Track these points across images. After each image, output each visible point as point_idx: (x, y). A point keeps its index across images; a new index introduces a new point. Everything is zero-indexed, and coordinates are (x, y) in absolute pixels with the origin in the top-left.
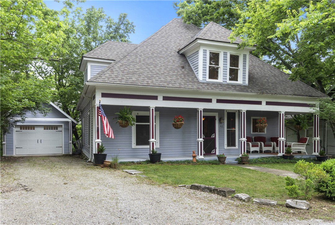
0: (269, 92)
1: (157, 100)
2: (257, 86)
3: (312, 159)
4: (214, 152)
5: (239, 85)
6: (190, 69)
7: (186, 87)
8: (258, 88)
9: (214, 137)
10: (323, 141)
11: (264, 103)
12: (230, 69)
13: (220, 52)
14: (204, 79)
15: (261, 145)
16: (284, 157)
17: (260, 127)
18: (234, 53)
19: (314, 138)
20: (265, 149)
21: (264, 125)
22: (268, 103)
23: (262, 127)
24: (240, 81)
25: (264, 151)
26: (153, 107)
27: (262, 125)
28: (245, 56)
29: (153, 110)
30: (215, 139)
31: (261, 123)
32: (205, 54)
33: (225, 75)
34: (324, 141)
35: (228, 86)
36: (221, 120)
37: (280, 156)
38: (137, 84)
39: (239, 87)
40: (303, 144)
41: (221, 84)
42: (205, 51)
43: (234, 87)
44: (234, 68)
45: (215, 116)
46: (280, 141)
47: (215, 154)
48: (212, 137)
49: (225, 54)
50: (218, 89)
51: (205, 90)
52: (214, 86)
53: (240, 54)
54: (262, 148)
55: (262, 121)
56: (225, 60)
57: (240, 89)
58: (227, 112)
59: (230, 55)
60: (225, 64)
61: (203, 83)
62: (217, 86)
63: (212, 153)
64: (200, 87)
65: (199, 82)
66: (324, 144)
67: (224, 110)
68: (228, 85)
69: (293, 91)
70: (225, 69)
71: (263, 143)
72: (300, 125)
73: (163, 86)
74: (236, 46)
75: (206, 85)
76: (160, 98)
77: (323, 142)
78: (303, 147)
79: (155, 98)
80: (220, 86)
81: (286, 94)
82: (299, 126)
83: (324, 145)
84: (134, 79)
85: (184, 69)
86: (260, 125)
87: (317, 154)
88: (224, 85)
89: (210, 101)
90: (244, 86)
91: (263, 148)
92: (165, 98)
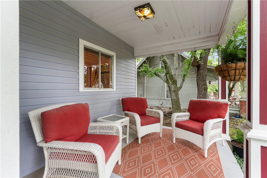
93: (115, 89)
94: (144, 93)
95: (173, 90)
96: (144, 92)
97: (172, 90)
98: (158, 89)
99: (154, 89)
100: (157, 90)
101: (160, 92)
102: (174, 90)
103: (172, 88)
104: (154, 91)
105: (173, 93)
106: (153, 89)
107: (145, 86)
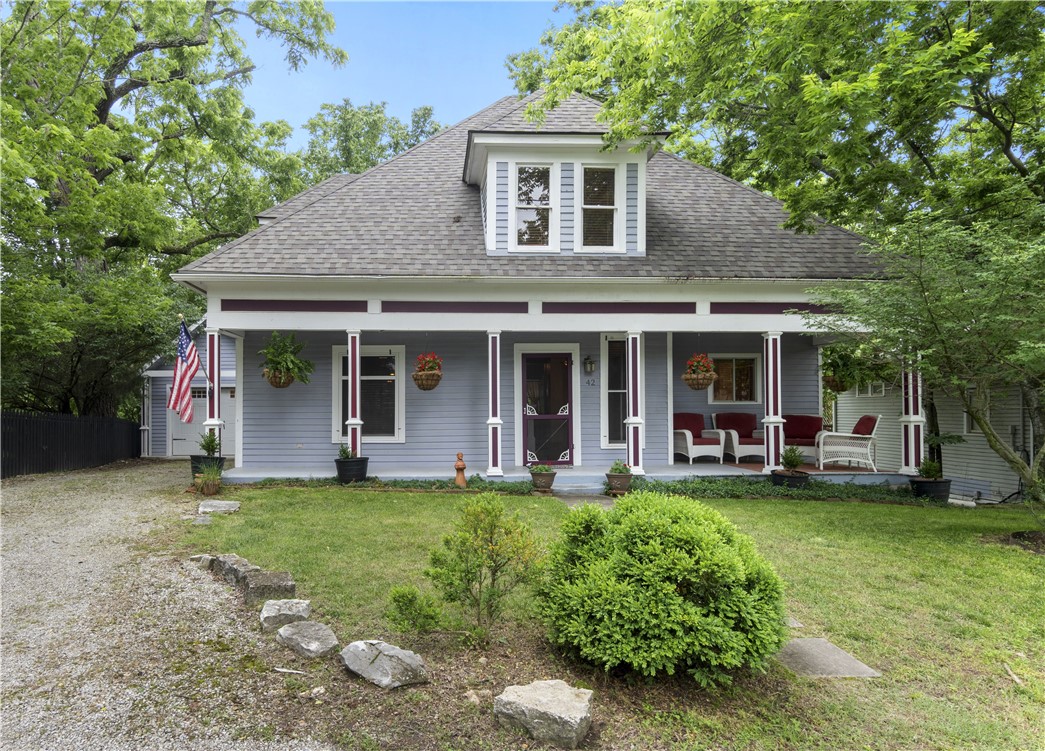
0: (713, 273)
1: (366, 311)
2: (677, 258)
3: (895, 488)
4: (567, 458)
5: (617, 258)
6: (476, 224)
7: (439, 272)
8: (677, 263)
9: (566, 413)
10: (1021, 428)
11: (703, 308)
12: (585, 210)
13: (552, 164)
14: (501, 245)
15: (729, 438)
16: (775, 478)
18: (598, 163)
19: (904, 418)
20: (741, 450)
21: (700, 377)
22: (717, 308)
24: (619, 246)
25: (740, 458)
26: (355, 333)
27: (694, 376)
28: (632, 169)
29: (354, 338)
30: (569, 418)
32: (502, 174)
33: (567, 230)
34: (1024, 430)
35: (576, 262)
36: (589, 362)
37: (766, 476)
38: (302, 271)
39: (612, 263)
41: (552, 259)
42: (502, 168)
43: (595, 263)
44: (599, 207)
45: (571, 354)
46: (767, 427)
47: (571, 462)
48: (559, 413)
49: (567, 169)
50: (538, 273)
51: (498, 277)
52: (528, 266)
53: (617, 165)
54: (733, 447)
56: (567, 185)
57: (612, 268)
58: (609, 339)
59: (585, 169)
60: (567, 199)
61: (498, 258)
62: (538, 263)
63: (560, 460)
64: (483, 269)
65: (484, 257)
66: (1024, 438)
67: (598, 334)
68: (578, 258)
69: (810, 265)
70: (567, 214)
71: (735, 434)
73: (371, 272)
74: (598, 141)
75: (506, 262)
76: (374, 306)
77: (1021, 432)
78: (861, 446)
79: (361, 306)
80: (549, 262)
81: (778, 274)
83: (1024, 442)
84: (301, 259)
85: (458, 224)
87: (912, 470)
88: (563, 259)
89: (522, 308)
90: (633, 259)
91: (735, 450)
92: (388, 307)
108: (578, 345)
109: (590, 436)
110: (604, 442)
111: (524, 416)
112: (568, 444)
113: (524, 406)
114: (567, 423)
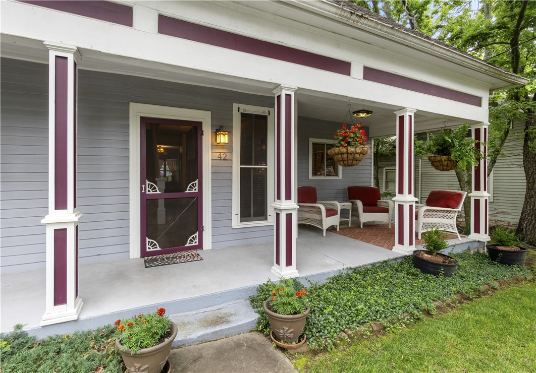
4: (195, 243)
9: (195, 190)
17: (345, 156)
19: (475, 193)
21: (358, 150)
22: (371, 74)
23: (351, 157)
27: (351, 149)
30: (199, 197)
31: (349, 144)
40: (450, 212)
45: (201, 123)
46: (401, 206)
47: (200, 246)
48: (187, 191)
55: (352, 135)
58: (241, 111)
72: (449, 154)
78: (449, 218)
82: (445, 157)
86: (343, 150)
87: (483, 237)
93: (340, 177)
94: (417, 187)
95: (466, 180)
96: (416, 185)
97: (464, 180)
98: (449, 178)
99: (439, 178)
100: (447, 180)
101: (455, 185)
102: (468, 181)
103: (464, 176)
104: (439, 183)
105: (466, 185)
106: (437, 178)
107: (420, 172)
108: (209, 113)
109: (221, 215)
110: (236, 222)
111: (143, 195)
112: (198, 227)
113: (143, 182)
114: (196, 202)
